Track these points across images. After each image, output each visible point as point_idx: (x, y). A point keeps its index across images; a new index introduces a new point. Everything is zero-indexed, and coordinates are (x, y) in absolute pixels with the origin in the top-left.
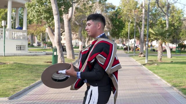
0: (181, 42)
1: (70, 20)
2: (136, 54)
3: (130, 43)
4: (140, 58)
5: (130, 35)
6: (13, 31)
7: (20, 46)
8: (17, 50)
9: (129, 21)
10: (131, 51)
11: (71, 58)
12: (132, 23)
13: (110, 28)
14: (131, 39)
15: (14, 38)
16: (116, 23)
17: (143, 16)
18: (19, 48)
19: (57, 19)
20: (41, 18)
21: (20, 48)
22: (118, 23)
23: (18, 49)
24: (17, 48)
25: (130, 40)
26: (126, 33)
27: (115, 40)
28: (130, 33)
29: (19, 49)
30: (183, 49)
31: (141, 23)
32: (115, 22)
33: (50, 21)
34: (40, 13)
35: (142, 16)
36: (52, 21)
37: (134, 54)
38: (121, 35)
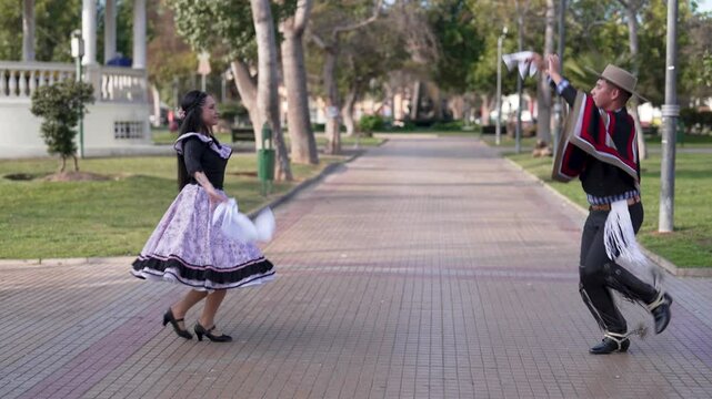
0: (694, 103)
1: (299, 34)
2: (523, 149)
3: (505, 108)
4: (539, 160)
5: (502, 81)
6: (102, 74)
7: (127, 123)
8: (117, 137)
9: (500, 33)
10: (508, 138)
11: (307, 161)
12: (509, 36)
13: (432, 58)
14: (507, 94)
15: (105, 95)
16: (452, 38)
17: (550, 13)
18: (122, 130)
19: (266, 36)
20: (215, 32)
21: (128, 130)
22: (460, 39)
23: (119, 133)
24: (116, 130)
25: (504, 98)
26: (490, 73)
27: (450, 98)
28: (502, 73)
29: (125, 133)
30: (693, 130)
31: (541, 38)
32: (448, 33)
33: (242, 40)
34: (211, 14)
35: (544, 16)
36: (249, 40)
37: (516, 149)
38: (473, 82)
